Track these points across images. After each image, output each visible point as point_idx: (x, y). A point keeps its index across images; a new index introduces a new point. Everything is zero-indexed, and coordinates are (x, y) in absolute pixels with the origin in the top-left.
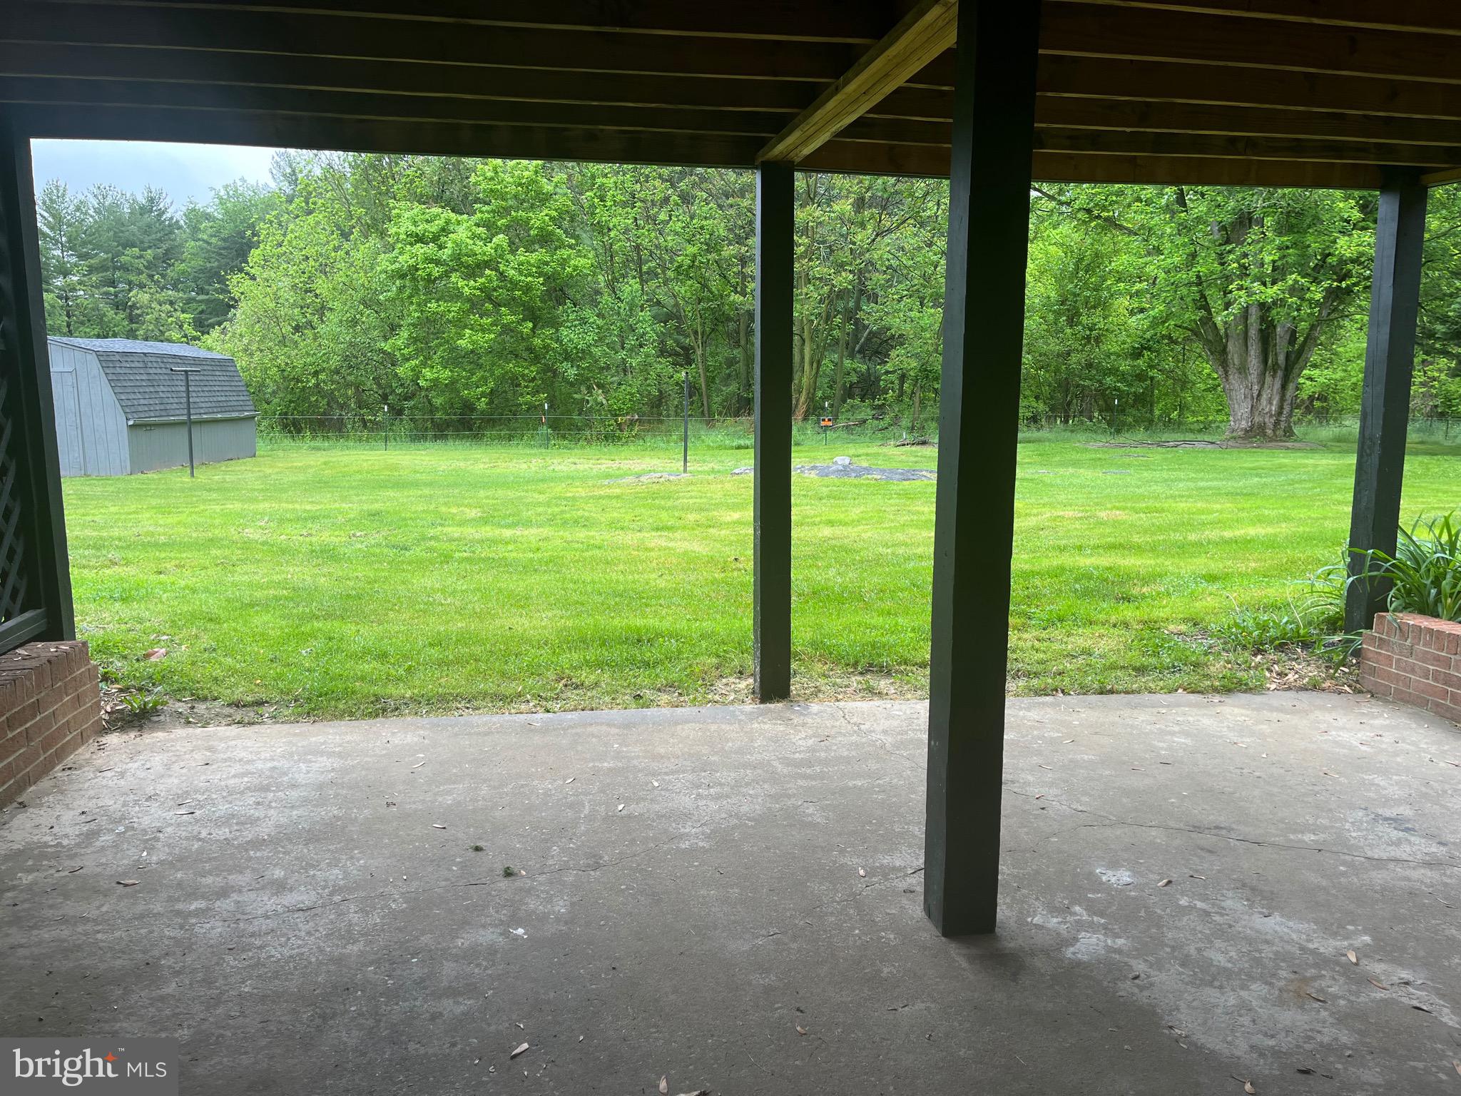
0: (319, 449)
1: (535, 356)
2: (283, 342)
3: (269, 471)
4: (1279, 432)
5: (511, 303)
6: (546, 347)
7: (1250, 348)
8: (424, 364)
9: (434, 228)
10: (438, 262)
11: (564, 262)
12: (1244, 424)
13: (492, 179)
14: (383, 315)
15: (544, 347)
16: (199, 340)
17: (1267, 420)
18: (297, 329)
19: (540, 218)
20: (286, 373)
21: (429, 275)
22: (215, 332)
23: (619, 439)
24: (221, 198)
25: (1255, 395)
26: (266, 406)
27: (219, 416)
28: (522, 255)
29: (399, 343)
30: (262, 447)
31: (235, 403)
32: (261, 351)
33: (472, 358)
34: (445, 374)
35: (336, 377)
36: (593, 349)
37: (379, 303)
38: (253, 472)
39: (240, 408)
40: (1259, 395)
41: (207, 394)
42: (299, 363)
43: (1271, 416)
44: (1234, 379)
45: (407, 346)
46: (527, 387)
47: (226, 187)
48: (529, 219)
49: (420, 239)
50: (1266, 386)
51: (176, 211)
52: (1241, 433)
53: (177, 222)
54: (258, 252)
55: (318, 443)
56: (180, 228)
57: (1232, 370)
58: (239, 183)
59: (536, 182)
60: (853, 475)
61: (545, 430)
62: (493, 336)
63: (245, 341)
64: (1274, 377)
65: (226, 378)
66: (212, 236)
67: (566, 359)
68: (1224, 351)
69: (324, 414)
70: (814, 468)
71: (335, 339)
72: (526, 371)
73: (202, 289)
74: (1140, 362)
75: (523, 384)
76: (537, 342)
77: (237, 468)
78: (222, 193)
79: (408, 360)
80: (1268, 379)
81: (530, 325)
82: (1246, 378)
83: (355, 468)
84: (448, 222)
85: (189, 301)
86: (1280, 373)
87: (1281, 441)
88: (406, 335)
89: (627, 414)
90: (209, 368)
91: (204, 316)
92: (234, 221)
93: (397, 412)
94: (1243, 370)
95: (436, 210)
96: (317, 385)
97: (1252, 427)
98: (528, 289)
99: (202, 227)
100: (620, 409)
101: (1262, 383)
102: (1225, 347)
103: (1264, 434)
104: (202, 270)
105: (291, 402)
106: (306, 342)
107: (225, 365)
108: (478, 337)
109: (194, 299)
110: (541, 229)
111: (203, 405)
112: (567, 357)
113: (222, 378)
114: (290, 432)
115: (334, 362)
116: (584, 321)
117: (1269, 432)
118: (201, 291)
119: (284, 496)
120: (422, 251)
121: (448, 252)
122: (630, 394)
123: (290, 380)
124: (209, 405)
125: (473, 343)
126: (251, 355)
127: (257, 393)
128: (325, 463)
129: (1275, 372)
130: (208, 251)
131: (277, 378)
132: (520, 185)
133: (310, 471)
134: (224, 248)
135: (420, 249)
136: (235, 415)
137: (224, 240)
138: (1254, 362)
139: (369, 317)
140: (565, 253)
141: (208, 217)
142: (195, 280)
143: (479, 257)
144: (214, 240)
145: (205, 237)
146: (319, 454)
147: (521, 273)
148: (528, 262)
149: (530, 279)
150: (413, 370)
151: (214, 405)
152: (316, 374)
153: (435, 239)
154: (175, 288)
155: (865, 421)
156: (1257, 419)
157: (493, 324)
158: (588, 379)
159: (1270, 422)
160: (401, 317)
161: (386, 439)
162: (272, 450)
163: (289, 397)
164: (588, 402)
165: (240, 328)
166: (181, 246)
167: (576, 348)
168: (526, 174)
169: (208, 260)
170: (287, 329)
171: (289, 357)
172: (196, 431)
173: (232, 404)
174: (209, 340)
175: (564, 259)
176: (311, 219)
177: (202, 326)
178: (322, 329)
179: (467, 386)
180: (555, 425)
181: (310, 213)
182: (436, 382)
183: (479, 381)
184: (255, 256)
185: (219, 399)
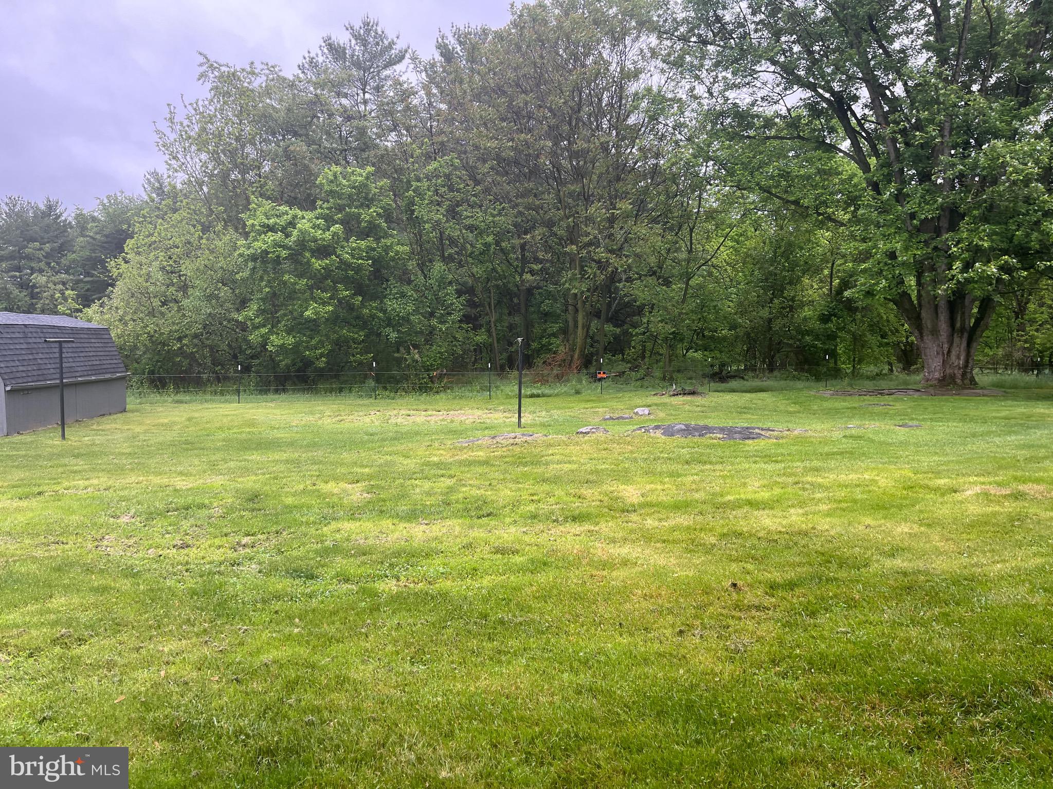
0: (181, 402)
1: (363, 323)
2: (152, 314)
3: (138, 429)
4: (967, 382)
5: (346, 281)
6: (373, 317)
7: (940, 315)
8: (271, 332)
9: (282, 221)
10: (284, 247)
11: (387, 249)
12: (937, 375)
13: (332, 182)
14: (237, 291)
15: (371, 316)
16: (81, 311)
17: (956, 372)
18: (164, 304)
19: (367, 214)
20: (154, 339)
21: (278, 257)
22: (95, 307)
23: (431, 389)
24: (104, 205)
25: (945, 352)
26: (136, 365)
27: (93, 378)
28: (354, 242)
29: (251, 313)
30: (132, 401)
31: (109, 366)
32: (134, 321)
33: (312, 326)
34: (290, 340)
35: (196, 341)
36: (412, 318)
37: (234, 282)
38: (121, 431)
39: (112, 370)
40: (949, 352)
41: (82, 359)
42: (166, 330)
43: (960, 368)
44: (928, 339)
45: (257, 316)
46: (356, 348)
47: (108, 197)
48: (360, 214)
49: (271, 229)
50: (955, 344)
51: (68, 214)
52: (935, 382)
53: (70, 223)
54: (133, 241)
55: (180, 397)
56: (71, 227)
57: (925, 332)
58: (119, 194)
59: (366, 186)
60: (697, 434)
61: (372, 383)
62: (331, 308)
63: (121, 312)
64: (961, 338)
65: (101, 345)
66: (97, 233)
67: (388, 325)
68: (918, 317)
69: (186, 372)
70: (657, 427)
71: (197, 310)
72: (356, 336)
73: (88, 273)
74: (830, 325)
75: (354, 346)
76: (366, 311)
77: (108, 427)
78: (106, 201)
79: (258, 328)
80: (956, 340)
81: (360, 298)
82: (938, 338)
83: (218, 425)
84: (295, 217)
85: (78, 282)
86: (966, 335)
87: (970, 388)
88: (255, 307)
89: (438, 369)
90: (86, 336)
91: (89, 293)
92: (114, 222)
93: (247, 369)
94: (935, 332)
95: (284, 208)
96: (180, 349)
97: (944, 377)
98: (359, 269)
99: (89, 226)
100: (432, 365)
101: (951, 343)
102: (919, 314)
103: (955, 383)
104: (89, 259)
105: (158, 361)
106: (172, 313)
107: (101, 334)
108: (321, 309)
109: (81, 280)
110: (369, 222)
111: (79, 369)
112: (389, 322)
113: (97, 345)
114: (156, 386)
115: (197, 328)
116: (403, 295)
117: (959, 381)
118: (88, 274)
119: (152, 462)
120: (272, 238)
121: (293, 239)
122: (439, 353)
123: (157, 344)
124: (85, 368)
125: (317, 313)
126: (126, 324)
127: (128, 355)
128: (189, 419)
129: (962, 334)
130: (93, 245)
131: (147, 343)
132: (354, 187)
133: (176, 428)
134: (106, 243)
135: (271, 237)
136: (108, 376)
137: (107, 236)
138: (943, 326)
139: (225, 292)
140: (388, 242)
141: (94, 219)
142: (84, 266)
143: (320, 242)
144: (98, 237)
145: (91, 234)
146: (183, 407)
147: (353, 256)
148: (359, 248)
149: (360, 261)
150: (262, 336)
151: (88, 368)
152: (180, 339)
153: (284, 230)
154: (67, 272)
155: (624, 373)
156: (948, 371)
157: (330, 298)
158: (406, 342)
159: (959, 373)
160: (252, 293)
161: (238, 392)
162: (140, 403)
163: (157, 357)
164: (406, 360)
165: (116, 302)
166: (72, 240)
167: (398, 315)
168: (360, 179)
169: (93, 251)
170: (156, 303)
171: (157, 325)
172: (68, 394)
173: (105, 367)
174: (89, 311)
175: (387, 246)
176: (176, 216)
177: (87, 301)
178: (185, 302)
179: (307, 348)
180: (378, 380)
181: (175, 211)
182: (282, 346)
183: (318, 343)
184: (130, 243)
185: (95, 363)
